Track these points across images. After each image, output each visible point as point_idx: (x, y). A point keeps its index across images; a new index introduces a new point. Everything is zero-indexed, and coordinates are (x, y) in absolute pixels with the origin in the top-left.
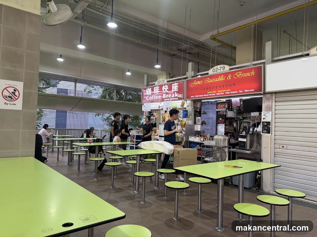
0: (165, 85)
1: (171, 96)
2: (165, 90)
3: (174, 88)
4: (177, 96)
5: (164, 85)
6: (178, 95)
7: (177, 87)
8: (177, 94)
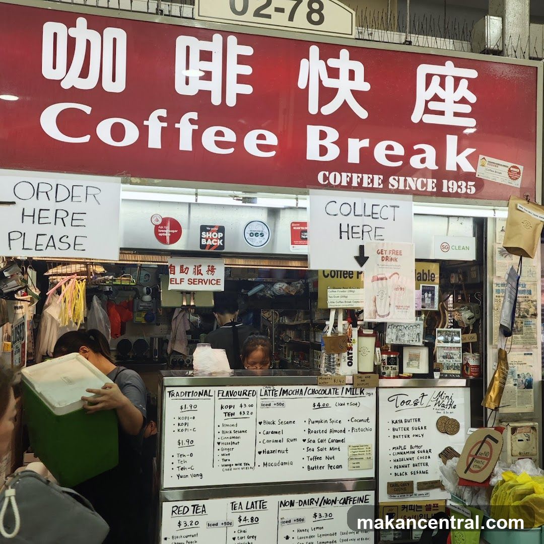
0: (329, 50)
1: (406, 159)
2: (327, 95)
3: (436, 98)
4: (467, 167)
5: (314, 51)
6: (472, 159)
7: (463, 101)
8: (469, 151)
